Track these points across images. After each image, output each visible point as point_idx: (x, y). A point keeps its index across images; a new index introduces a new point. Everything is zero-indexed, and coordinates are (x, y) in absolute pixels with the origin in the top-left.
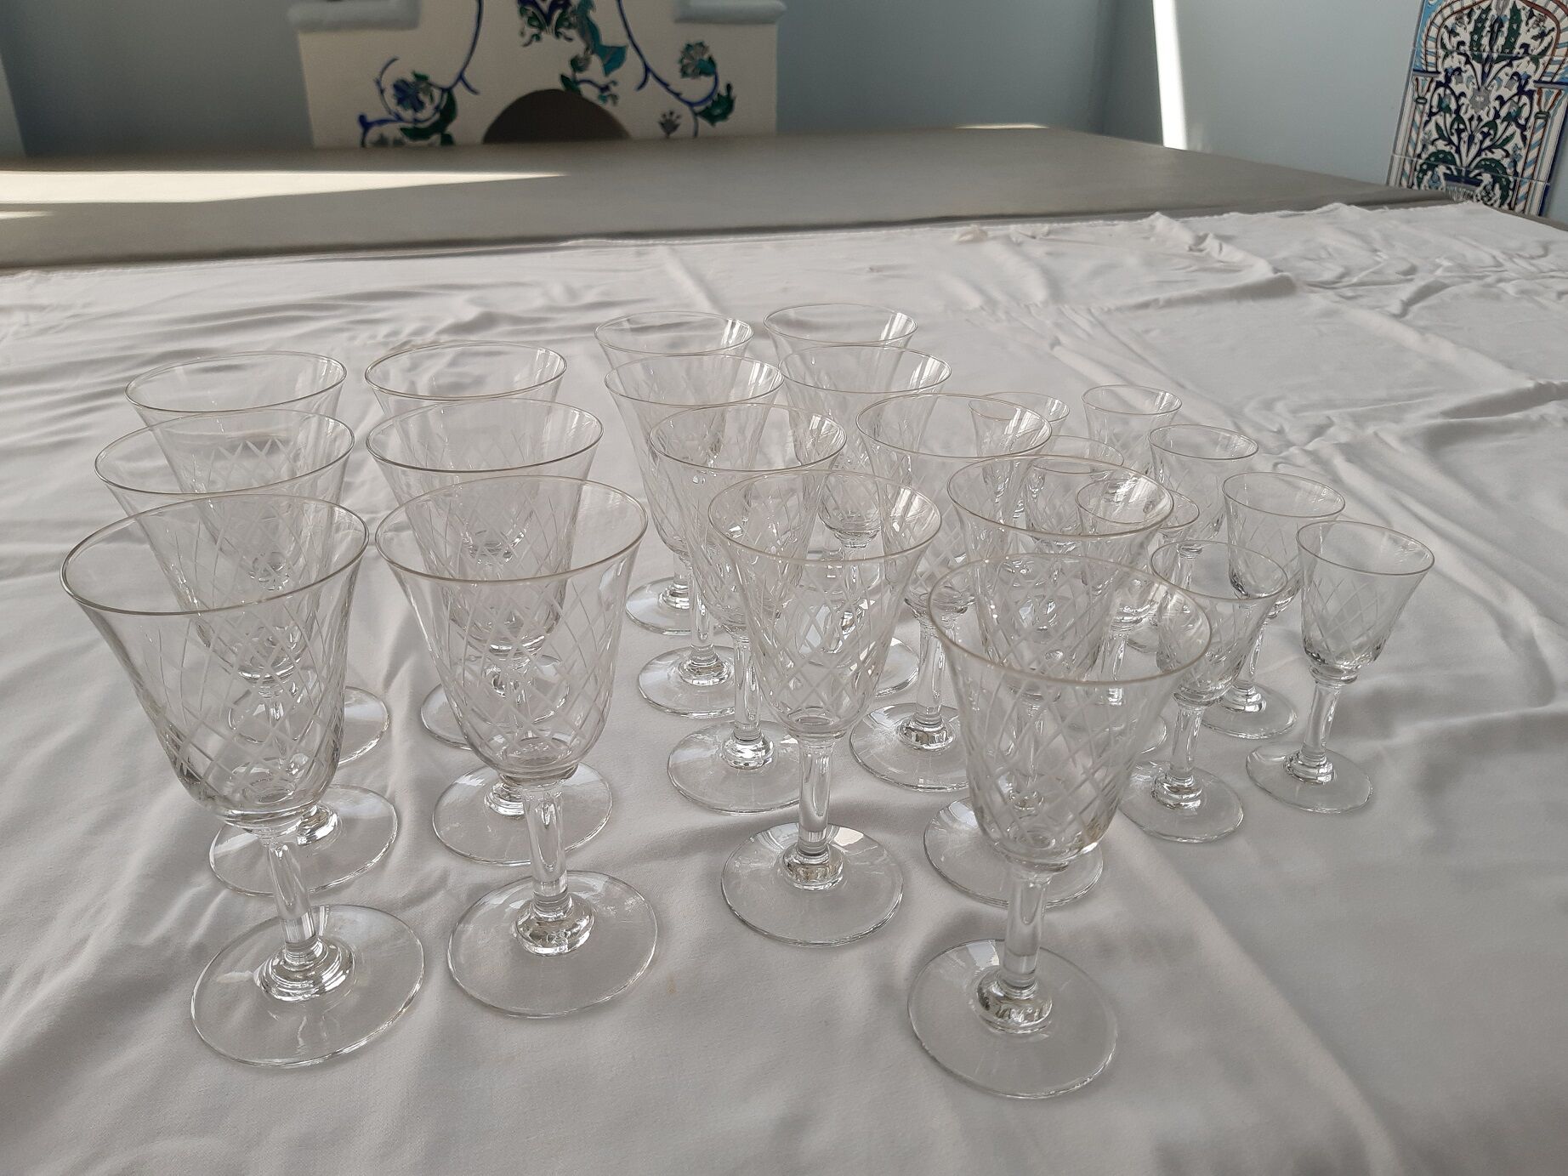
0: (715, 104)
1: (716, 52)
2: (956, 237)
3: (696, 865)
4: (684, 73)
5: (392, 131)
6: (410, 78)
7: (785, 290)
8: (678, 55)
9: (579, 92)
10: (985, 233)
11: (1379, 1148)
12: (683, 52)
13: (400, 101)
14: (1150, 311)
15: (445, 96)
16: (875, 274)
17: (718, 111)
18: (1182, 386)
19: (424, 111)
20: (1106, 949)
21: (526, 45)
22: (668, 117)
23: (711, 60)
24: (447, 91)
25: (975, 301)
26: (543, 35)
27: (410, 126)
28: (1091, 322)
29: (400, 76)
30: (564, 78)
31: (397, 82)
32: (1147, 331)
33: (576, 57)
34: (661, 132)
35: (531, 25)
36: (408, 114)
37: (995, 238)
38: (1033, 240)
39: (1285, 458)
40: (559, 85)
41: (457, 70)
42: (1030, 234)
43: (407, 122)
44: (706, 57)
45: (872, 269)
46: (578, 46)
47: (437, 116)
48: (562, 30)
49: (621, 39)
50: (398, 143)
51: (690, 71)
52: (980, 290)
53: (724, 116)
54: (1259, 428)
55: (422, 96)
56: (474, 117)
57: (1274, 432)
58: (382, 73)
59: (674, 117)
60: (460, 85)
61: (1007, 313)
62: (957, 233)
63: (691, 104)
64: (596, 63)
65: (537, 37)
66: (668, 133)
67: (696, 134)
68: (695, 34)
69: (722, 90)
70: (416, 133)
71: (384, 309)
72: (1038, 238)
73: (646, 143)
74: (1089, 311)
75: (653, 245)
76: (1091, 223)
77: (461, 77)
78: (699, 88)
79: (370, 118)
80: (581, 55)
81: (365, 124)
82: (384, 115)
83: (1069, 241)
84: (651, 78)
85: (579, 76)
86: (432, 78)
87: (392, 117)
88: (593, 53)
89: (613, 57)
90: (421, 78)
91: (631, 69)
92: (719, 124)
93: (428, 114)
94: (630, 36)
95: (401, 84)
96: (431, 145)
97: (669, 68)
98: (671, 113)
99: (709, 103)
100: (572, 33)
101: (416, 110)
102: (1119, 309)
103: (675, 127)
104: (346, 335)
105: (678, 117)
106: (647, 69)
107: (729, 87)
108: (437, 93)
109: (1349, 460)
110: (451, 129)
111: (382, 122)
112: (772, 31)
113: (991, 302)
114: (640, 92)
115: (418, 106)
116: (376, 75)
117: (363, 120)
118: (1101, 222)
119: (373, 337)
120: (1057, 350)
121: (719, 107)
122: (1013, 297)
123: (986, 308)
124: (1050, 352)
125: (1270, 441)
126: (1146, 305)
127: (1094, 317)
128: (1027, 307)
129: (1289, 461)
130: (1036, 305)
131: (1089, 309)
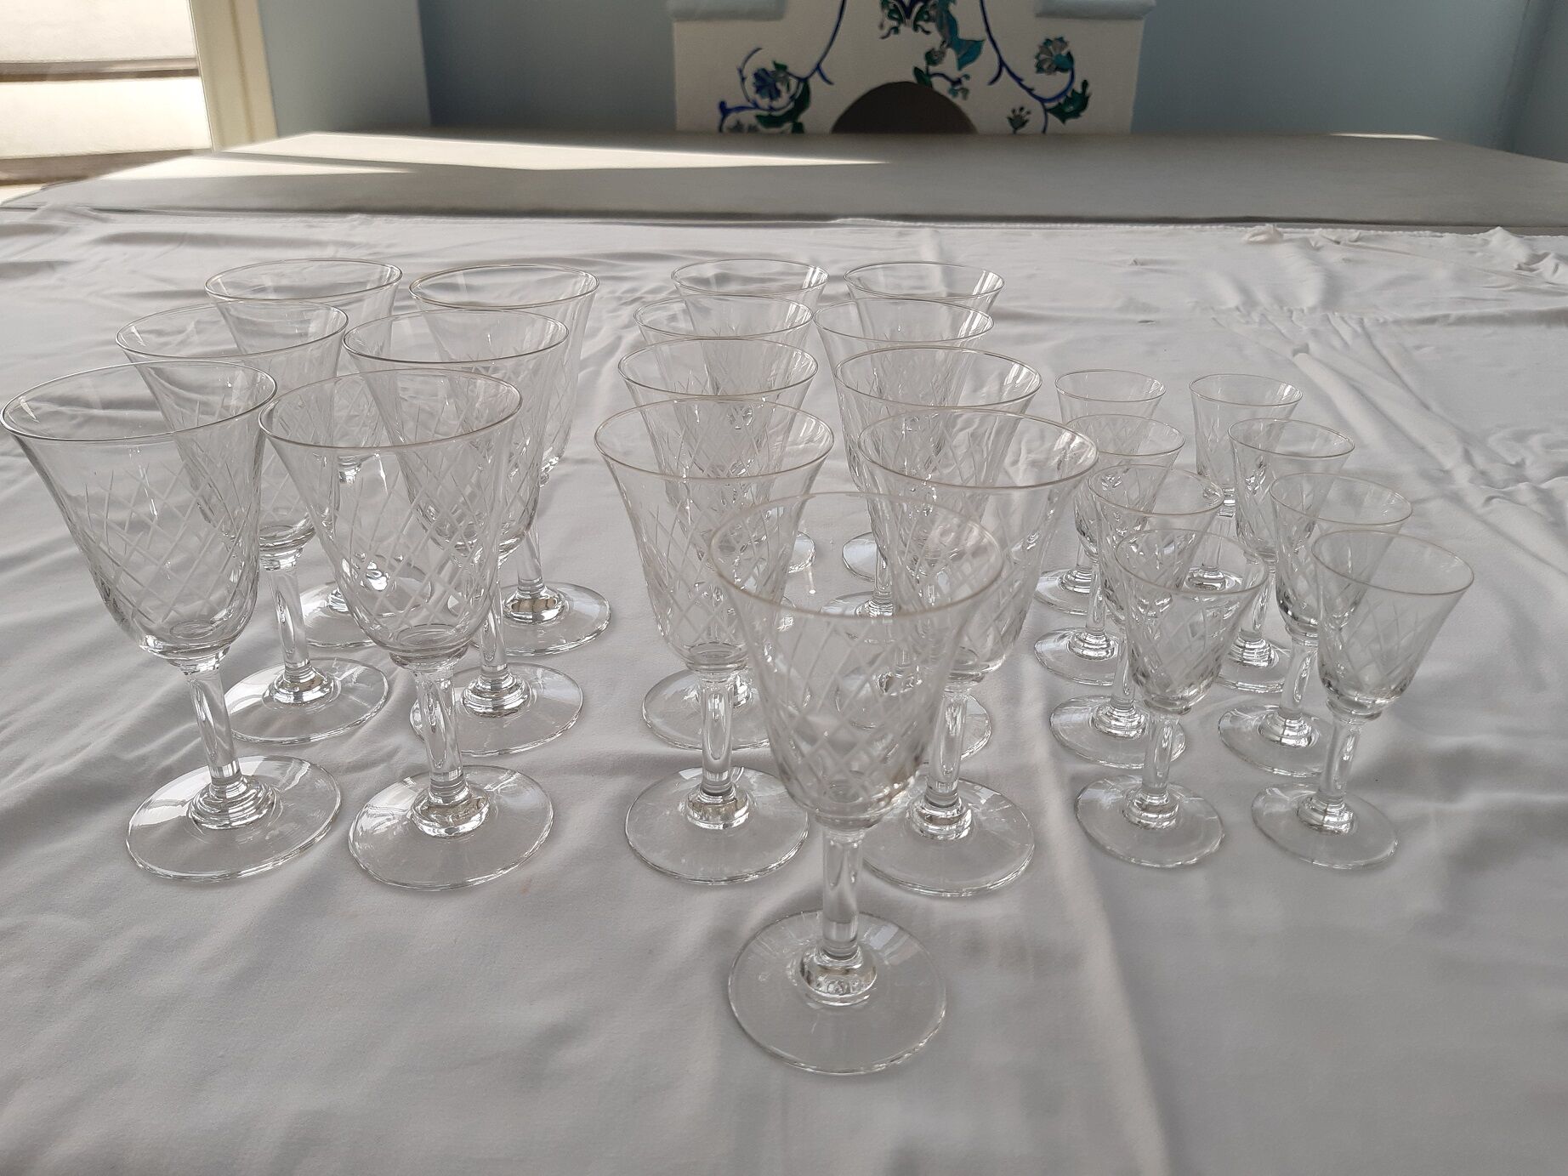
0: (1069, 101)
1: (1075, 48)
2: (1246, 237)
3: (617, 786)
4: (1040, 69)
5: (748, 117)
6: (771, 68)
7: (1030, 277)
8: (1037, 50)
9: (931, 85)
10: (1281, 234)
12: (1041, 47)
13: (759, 90)
14: (1435, 327)
15: (801, 85)
16: (1136, 268)
17: (1071, 108)
18: (1427, 407)
19: (780, 100)
20: (975, 947)
21: (883, 38)
22: (1017, 112)
23: (1069, 55)
24: (804, 81)
25: (1232, 299)
26: (902, 28)
27: (765, 113)
28: (1355, 331)
29: (761, 65)
30: (917, 71)
31: (759, 70)
32: (1418, 347)
33: (933, 49)
34: (1010, 129)
35: (890, 17)
36: (764, 102)
37: (1290, 240)
38: (1337, 246)
39: (1509, 493)
40: (912, 78)
41: (816, 59)
42: (1334, 238)
43: (764, 110)
44: (1064, 53)
45: (1136, 262)
46: (935, 39)
47: (791, 105)
48: (921, 23)
49: (980, 34)
50: (752, 129)
51: (1045, 66)
52: (1244, 290)
53: (1076, 114)
54: (1493, 457)
55: (779, 85)
56: (827, 105)
57: (1511, 465)
58: (746, 61)
59: (1024, 113)
60: (817, 75)
61: (1263, 315)
62: (1247, 233)
63: (1042, 100)
64: (951, 56)
65: (896, 30)
66: (1016, 129)
67: (1044, 130)
68: (1055, 29)
69: (1078, 87)
70: (770, 121)
71: (638, 268)
72: (1342, 242)
73: (993, 137)
74: (1361, 322)
75: (920, 227)
76: (1415, 233)
77: (818, 68)
78: (1053, 84)
79: (729, 105)
80: (937, 48)
81: (724, 109)
82: (742, 101)
83: (1383, 250)
84: (1004, 71)
85: (932, 69)
86: (791, 69)
87: (750, 105)
88: (948, 46)
89: (969, 52)
90: (780, 67)
91: (986, 61)
92: (1070, 122)
93: (783, 102)
94: (988, 30)
95: (763, 75)
96: (782, 133)
97: (1023, 64)
98: (1022, 109)
99: (1062, 100)
100: (931, 26)
101: (772, 98)
102: (1397, 322)
103: (1023, 123)
105: (1028, 113)
106: (1002, 64)
107: (1085, 84)
108: (793, 82)
110: (803, 118)
111: (740, 109)
112: (1138, 28)
113: (1249, 302)
114: (992, 86)
115: (774, 94)
116: (740, 64)
117: (722, 106)
118: (1428, 233)
119: (613, 292)
120: (1300, 359)
121: (1072, 104)
122: (1279, 301)
123: (1242, 308)
124: (1290, 358)
125: (1498, 473)
126: (1432, 321)
127: (1363, 327)
128: (1291, 312)
129: (1509, 497)
130: (1303, 311)
131: (1362, 319)
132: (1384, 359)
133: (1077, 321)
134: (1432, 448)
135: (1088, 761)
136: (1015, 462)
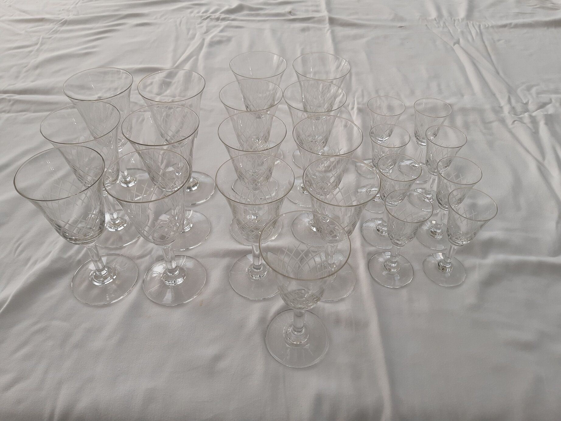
3: (225, 262)
11: (387, 412)
14: (506, 29)
18: (499, 74)
25: (433, 14)
28: (477, 32)
32: (499, 40)
39: (521, 118)
52: (438, 9)
54: (518, 100)
57: (524, 104)
61: (444, 23)
74: (480, 27)
102: (493, 27)
104: (189, 10)
109: (546, 124)
113: (440, 15)
119: (199, 13)
120: (456, 47)
122: (451, 14)
123: (437, 19)
124: (452, 46)
125: (519, 108)
126: (505, 26)
127: (480, 30)
128: (454, 20)
129: (521, 120)
130: (459, 20)
131: (480, 25)
132: (486, 46)
133: (376, 27)
134: (498, 96)
135: (373, 246)
136: (353, 108)
